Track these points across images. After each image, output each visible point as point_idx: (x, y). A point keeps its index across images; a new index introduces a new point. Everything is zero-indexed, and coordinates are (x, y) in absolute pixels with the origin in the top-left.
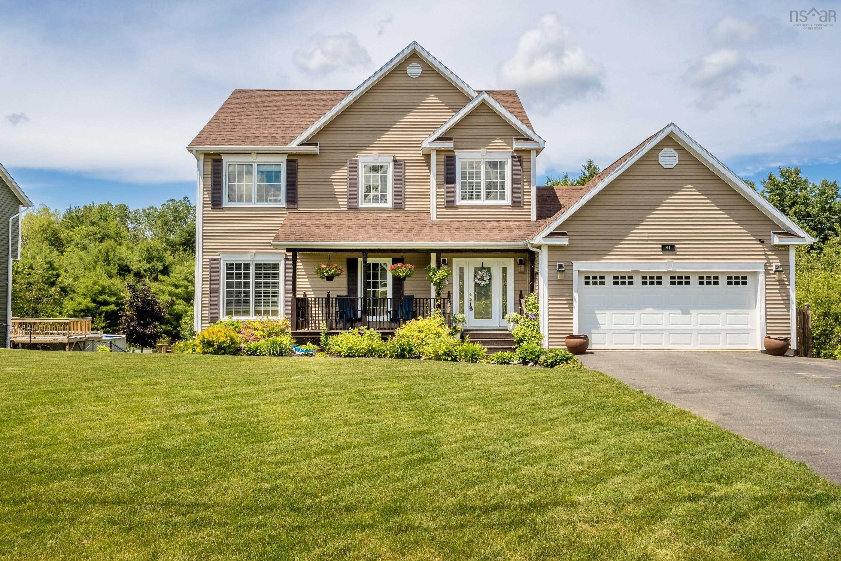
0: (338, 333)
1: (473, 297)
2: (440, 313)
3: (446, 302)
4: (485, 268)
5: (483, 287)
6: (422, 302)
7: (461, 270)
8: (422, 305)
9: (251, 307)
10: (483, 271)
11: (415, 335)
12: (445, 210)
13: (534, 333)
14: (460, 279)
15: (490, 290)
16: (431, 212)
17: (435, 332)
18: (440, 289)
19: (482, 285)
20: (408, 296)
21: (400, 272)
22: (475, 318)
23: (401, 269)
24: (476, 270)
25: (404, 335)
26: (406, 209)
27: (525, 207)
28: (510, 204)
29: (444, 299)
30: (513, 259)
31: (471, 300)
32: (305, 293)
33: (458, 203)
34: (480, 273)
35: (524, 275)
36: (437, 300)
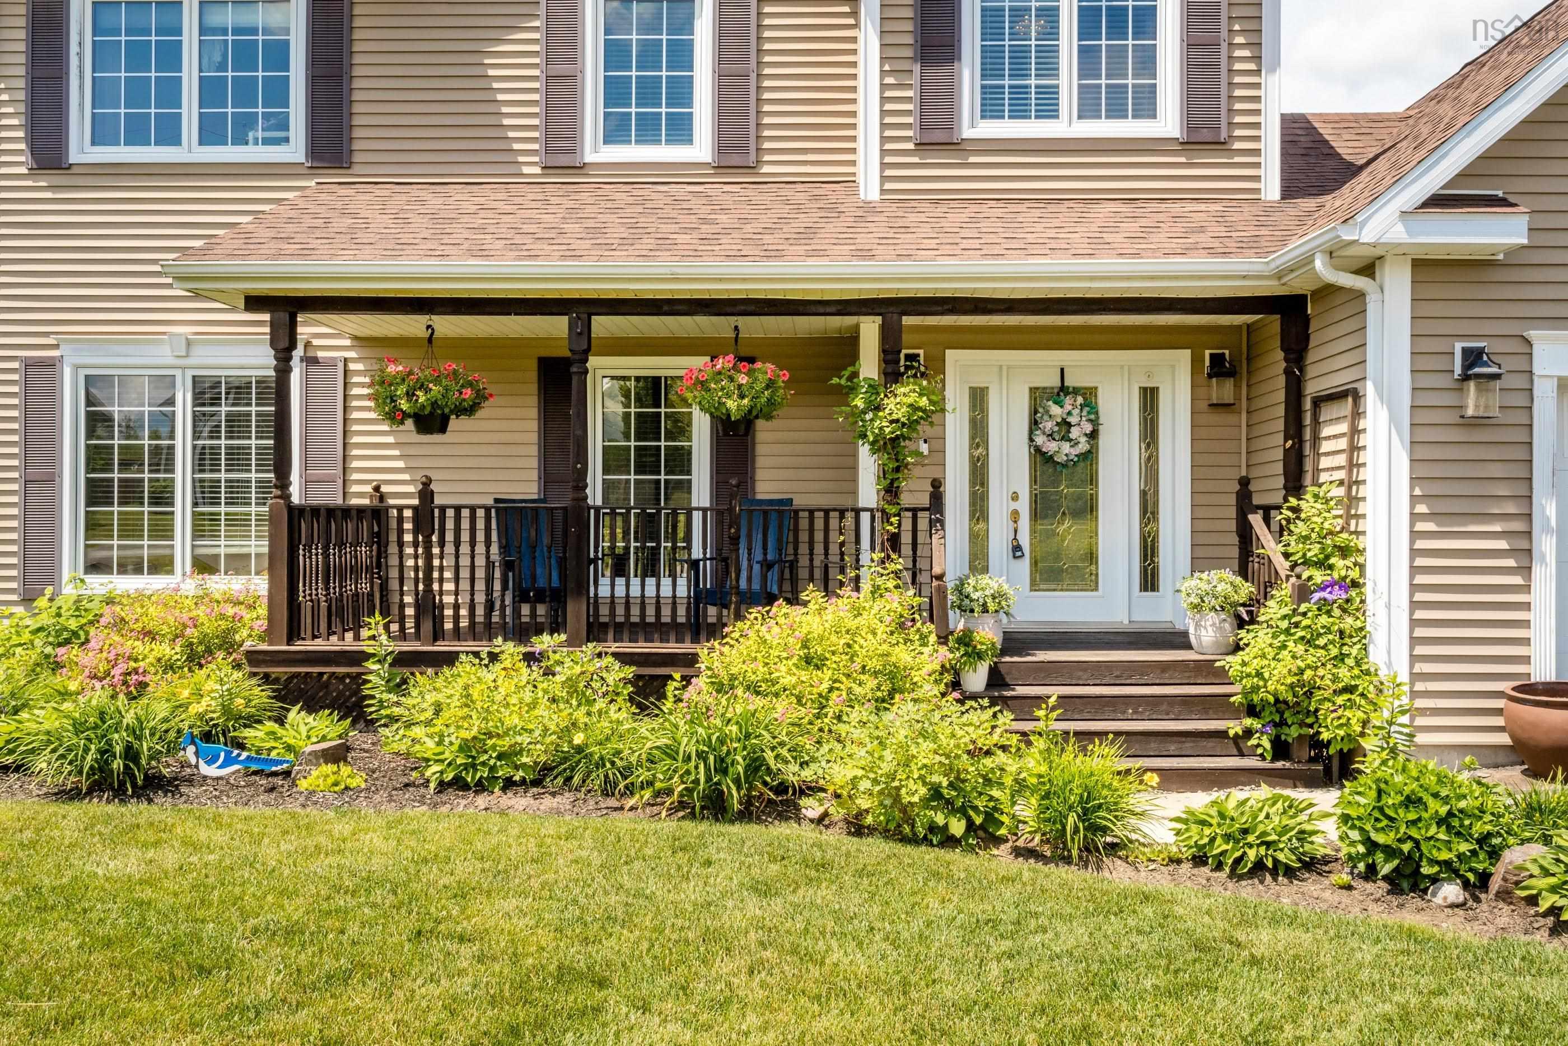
0: (450, 659)
1: (1024, 506)
2: (897, 574)
3: (923, 524)
4: (1076, 391)
5: (1064, 466)
6: (819, 523)
7: (978, 398)
8: (819, 536)
9: (177, 542)
10: (1068, 401)
11: (787, 681)
12: (916, 160)
13: (1343, 672)
14: (972, 438)
15: (1093, 480)
16: (860, 179)
17: (874, 664)
18: (897, 470)
19: (1061, 458)
20: (771, 502)
21: (728, 396)
22: (1034, 586)
23: (731, 379)
24: (1038, 397)
25: (733, 678)
26: (766, 169)
27: (1237, 145)
28: (1176, 133)
29: (915, 511)
30: (1188, 353)
31: (1015, 516)
32: (377, 489)
33: (967, 133)
34: (1055, 410)
35: (1230, 418)
36: (886, 517)
